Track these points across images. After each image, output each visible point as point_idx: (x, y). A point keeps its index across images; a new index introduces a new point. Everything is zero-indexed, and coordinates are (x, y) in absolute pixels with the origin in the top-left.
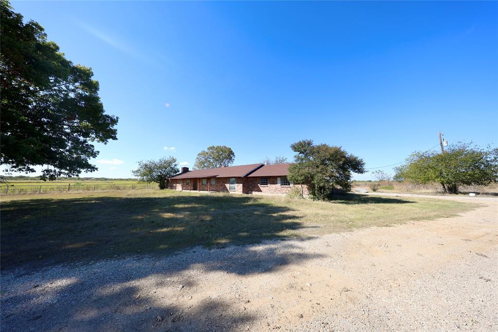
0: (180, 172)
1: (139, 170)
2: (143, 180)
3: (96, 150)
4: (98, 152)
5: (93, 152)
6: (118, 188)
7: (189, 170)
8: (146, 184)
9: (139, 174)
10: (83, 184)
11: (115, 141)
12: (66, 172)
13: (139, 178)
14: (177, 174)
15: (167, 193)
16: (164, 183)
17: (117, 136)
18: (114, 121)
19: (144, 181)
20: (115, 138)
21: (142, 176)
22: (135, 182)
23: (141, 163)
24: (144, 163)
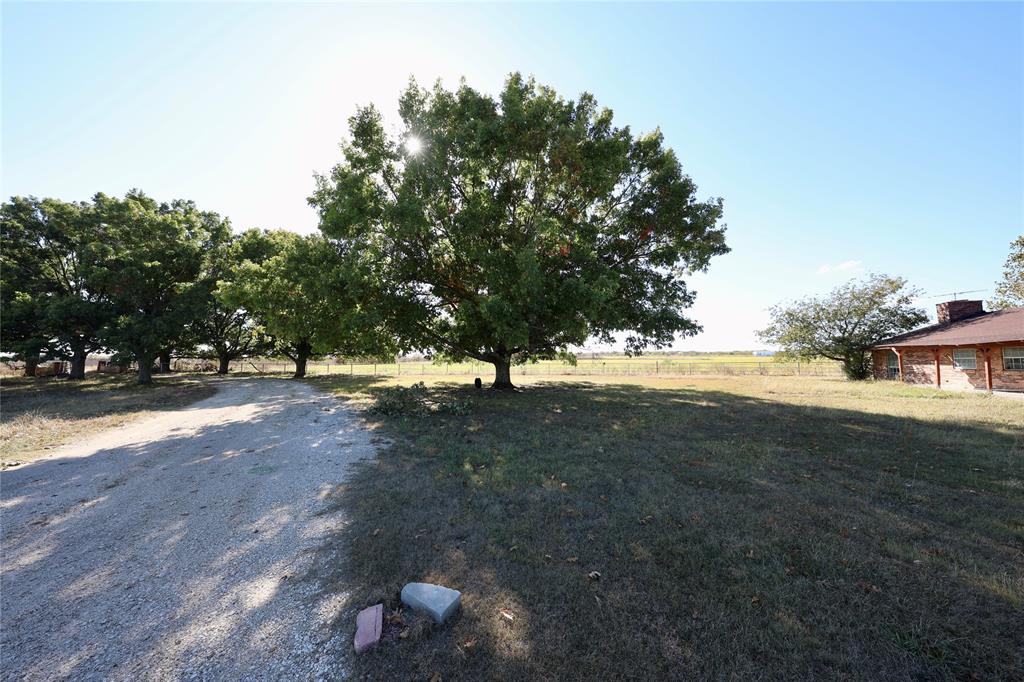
0: (934, 321)
1: (773, 329)
2: (790, 355)
3: (689, 290)
4: (694, 293)
5: (685, 295)
6: (729, 372)
7: (985, 308)
9: (774, 338)
10: (674, 361)
11: (725, 255)
12: (654, 339)
13: (779, 347)
14: (914, 329)
16: (861, 360)
17: (728, 243)
18: (714, 212)
19: (793, 356)
20: (725, 250)
21: (784, 343)
22: (768, 359)
23: (778, 310)
24: (784, 309)
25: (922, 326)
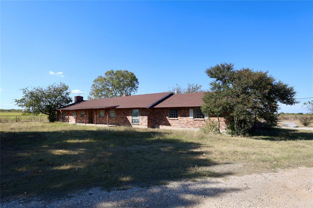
0: (73, 102)
1: (24, 99)
7: (84, 100)
8: (32, 116)
9: (23, 104)
13: (24, 108)
14: (69, 104)
15: (58, 127)
16: (54, 114)
19: (30, 112)
21: (27, 106)
22: (20, 114)
23: (27, 90)
24: (30, 91)
25: (71, 103)
